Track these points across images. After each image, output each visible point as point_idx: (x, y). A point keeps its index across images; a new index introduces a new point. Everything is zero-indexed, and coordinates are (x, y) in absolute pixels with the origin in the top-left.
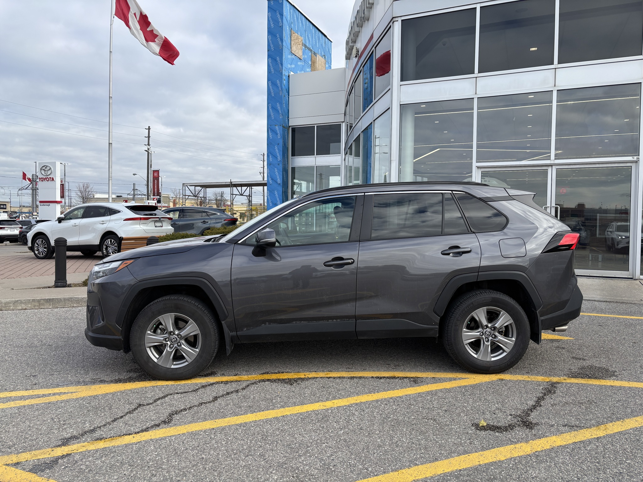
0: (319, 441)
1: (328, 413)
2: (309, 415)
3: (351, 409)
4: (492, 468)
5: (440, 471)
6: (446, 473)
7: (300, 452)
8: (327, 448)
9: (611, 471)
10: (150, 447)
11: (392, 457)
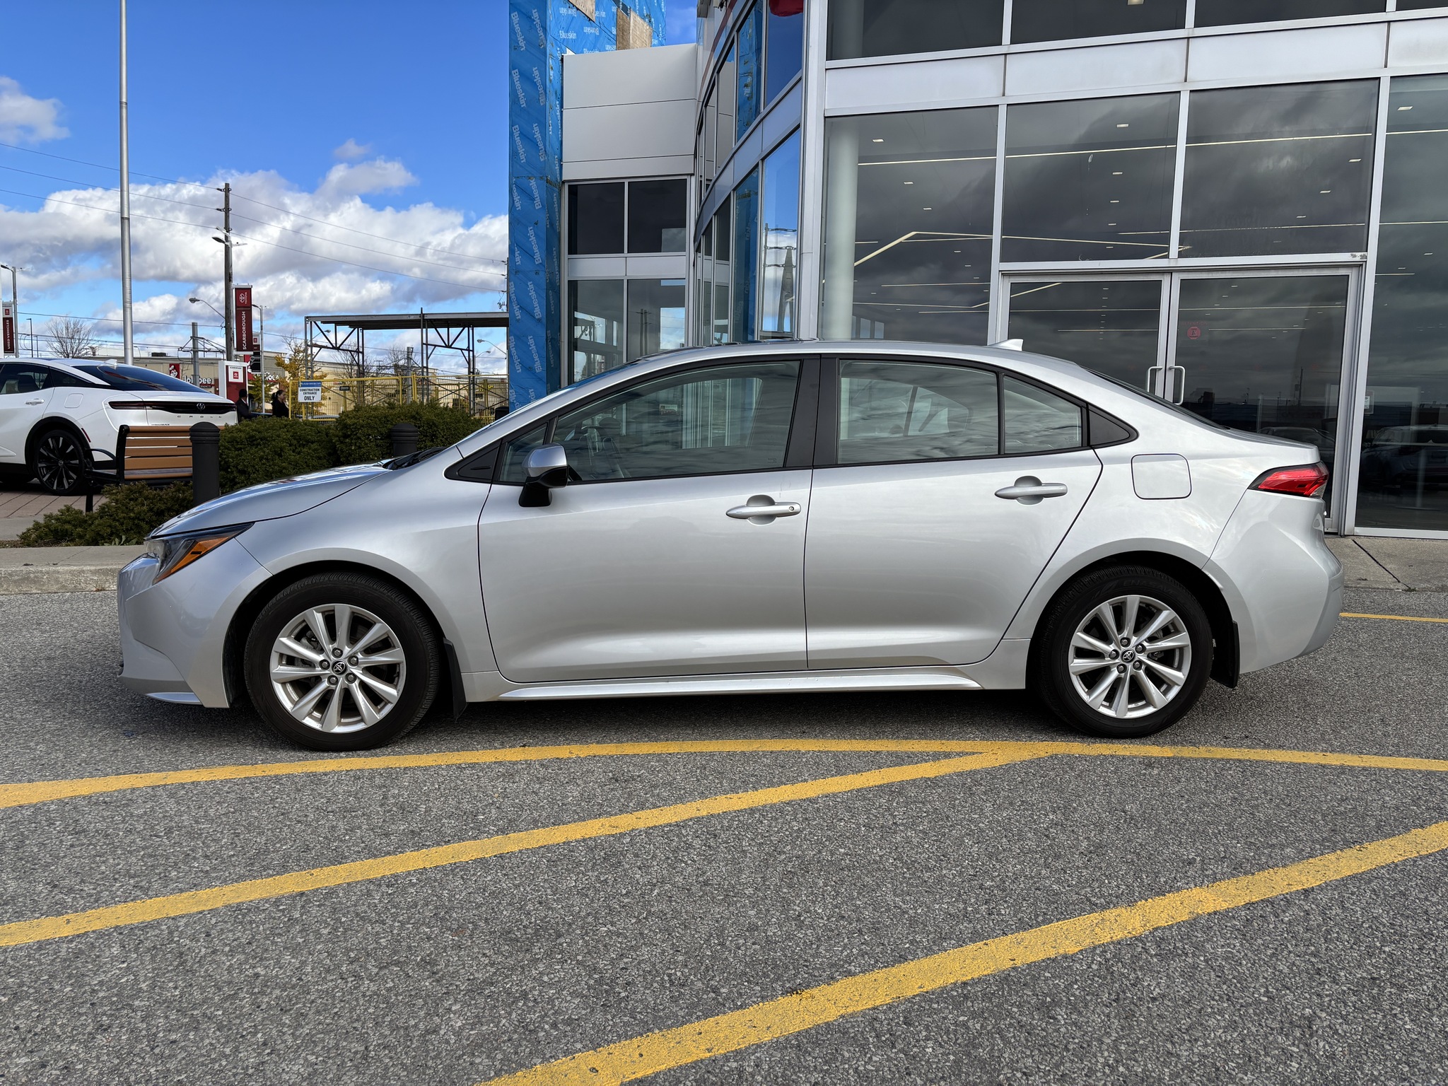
0: (590, 919)
1: (623, 843)
2: (570, 851)
3: (683, 832)
4: (1047, 974)
5: (912, 990)
6: (927, 992)
7: (536, 950)
8: (611, 938)
9: (1350, 973)
10: (110, 947)
11: (785, 956)
